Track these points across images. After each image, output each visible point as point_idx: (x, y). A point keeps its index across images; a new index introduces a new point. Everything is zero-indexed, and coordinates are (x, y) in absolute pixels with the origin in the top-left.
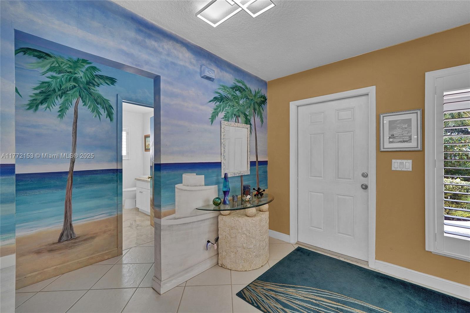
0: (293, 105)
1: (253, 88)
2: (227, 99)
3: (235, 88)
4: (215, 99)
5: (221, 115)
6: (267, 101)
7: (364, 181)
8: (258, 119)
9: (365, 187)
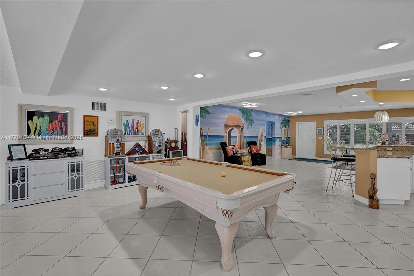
0: (297, 123)
1: (287, 119)
2: (283, 123)
3: (284, 120)
4: (281, 124)
5: (282, 127)
6: (290, 121)
7: (314, 141)
8: (288, 126)
9: (314, 143)
